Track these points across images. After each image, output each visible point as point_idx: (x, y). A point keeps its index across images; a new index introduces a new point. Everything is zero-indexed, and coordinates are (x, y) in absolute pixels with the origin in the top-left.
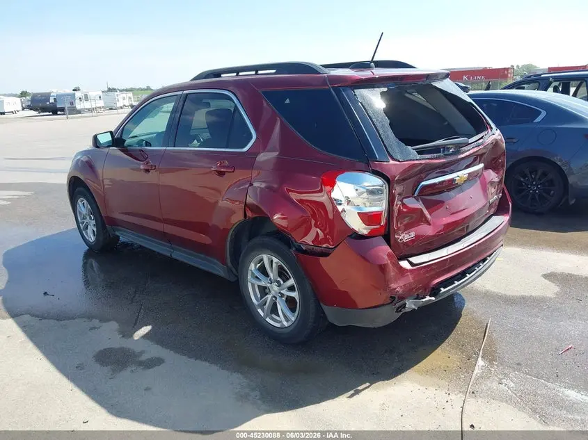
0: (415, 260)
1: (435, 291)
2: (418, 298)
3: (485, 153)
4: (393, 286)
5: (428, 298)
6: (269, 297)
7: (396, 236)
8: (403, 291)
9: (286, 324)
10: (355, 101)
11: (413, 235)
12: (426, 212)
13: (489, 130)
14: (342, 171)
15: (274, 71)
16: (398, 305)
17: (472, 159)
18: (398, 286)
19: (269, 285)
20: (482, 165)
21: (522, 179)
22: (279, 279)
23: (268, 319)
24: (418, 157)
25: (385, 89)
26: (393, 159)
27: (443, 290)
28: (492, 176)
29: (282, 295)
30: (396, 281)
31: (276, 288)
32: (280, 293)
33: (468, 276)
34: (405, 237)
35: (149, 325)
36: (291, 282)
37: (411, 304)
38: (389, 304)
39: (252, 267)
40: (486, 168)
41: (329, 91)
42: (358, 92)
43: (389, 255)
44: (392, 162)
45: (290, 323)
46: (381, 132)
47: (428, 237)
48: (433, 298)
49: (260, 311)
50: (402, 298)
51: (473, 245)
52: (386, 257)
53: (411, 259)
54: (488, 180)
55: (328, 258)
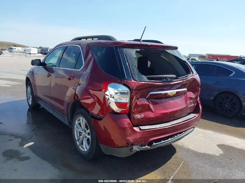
0: (142, 128)
1: (150, 144)
2: (142, 146)
3: (187, 84)
4: (129, 138)
5: (146, 147)
6: (81, 137)
7: (134, 115)
8: (133, 141)
9: (85, 150)
10: (123, 53)
11: (143, 116)
12: (151, 106)
13: (192, 74)
14: (111, 83)
15: (97, 39)
16: (130, 148)
17: (180, 85)
18: (131, 139)
19: (82, 131)
20: (185, 89)
21: (222, 101)
22: (86, 129)
23: (80, 147)
24: (147, 80)
25: (139, 50)
26: (134, 80)
27: (154, 144)
28: (191, 95)
29: (86, 137)
30: (130, 135)
31: (84, 133)
32: (85, 136)
33: (170, 139)
34: (138, 116)
35: (33, 142)
36: (89, 131)
37: (136, 148)
38: (126, 147)
39: (77, 122)
40: (188, 90)
41: (113, 48)
42: (125, 49)
43: (129, 124)
44: (133, 81)
45: (87, 150)
46: (131, 67)
47: (150, 118)
48: (149, 147)
49: (78, 142)
50: (133, 145)
51: (175, 125)
52: (126, 124)
53: (140, 127)
54: (189, 96)
55: (101, 121)
